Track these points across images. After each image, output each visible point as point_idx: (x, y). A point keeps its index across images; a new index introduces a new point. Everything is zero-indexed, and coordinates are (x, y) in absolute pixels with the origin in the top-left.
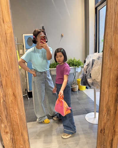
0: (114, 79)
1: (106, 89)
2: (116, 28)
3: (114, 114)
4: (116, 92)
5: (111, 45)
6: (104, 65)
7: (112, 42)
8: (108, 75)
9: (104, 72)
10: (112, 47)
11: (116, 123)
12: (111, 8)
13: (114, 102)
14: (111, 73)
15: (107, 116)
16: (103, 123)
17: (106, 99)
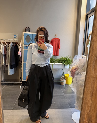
1: (89, 98)
6: (88, 74)
8: (92, 84)
9: (88, 81)
14: (96, 83)
17: (88, 108)
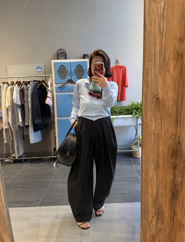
0: (166, 155)
1: (152, 173)
2: (164, 60)
3: (171, 221)
4: (172, 180)
5: (156, 92)
7: (157, 86)
8: (154, 146)
10: (157, 94)
11: (175, 238)
12: (151, 25)
13: (169, 197)
15: (157, 223)
16: (148, 235)
